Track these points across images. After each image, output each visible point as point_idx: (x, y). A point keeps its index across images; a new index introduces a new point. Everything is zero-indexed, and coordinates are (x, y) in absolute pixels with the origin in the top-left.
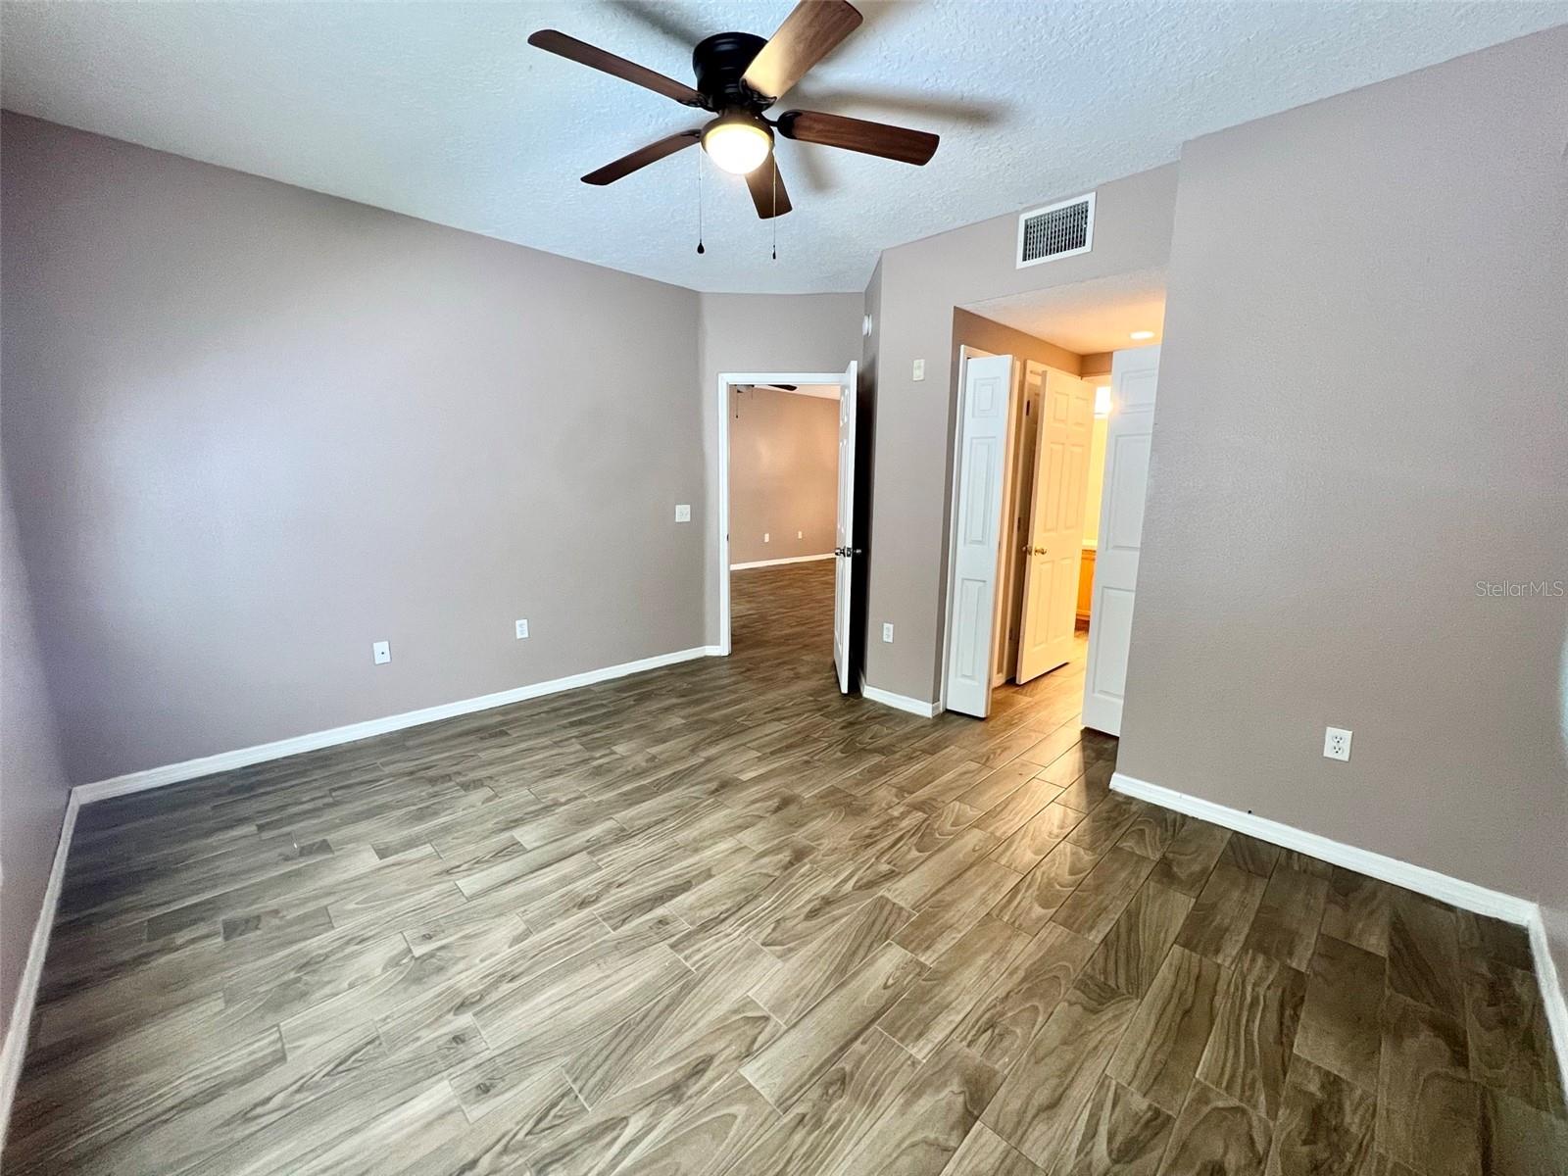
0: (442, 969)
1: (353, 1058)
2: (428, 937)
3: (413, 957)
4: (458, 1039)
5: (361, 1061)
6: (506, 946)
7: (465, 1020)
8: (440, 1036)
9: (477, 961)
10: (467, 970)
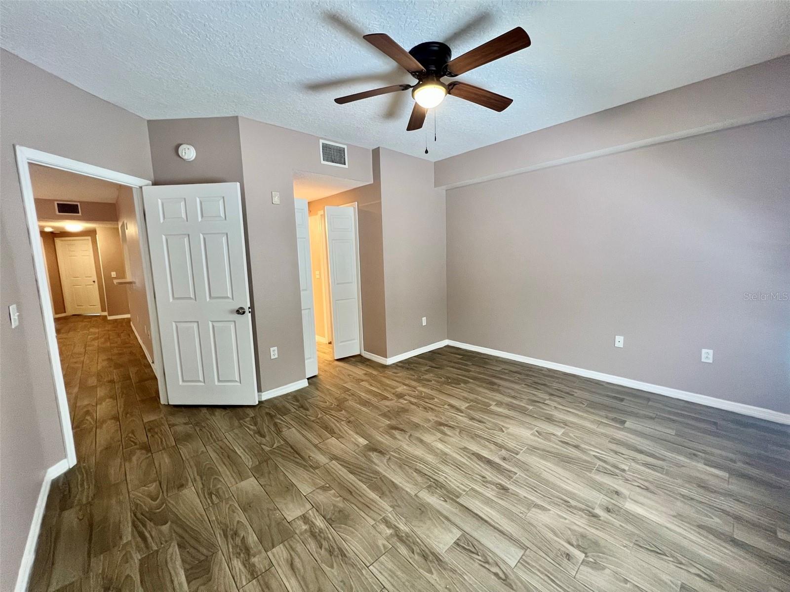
0: (583, 536)
1: (651, 549)
2: (568, 556)
3: (586, 557)
4: (608, 510)
5: (649, 545)
6: (551, 512)
7: (598, 511)
8: (613, 518)
9: (567, 521)
10: (575, 523)
